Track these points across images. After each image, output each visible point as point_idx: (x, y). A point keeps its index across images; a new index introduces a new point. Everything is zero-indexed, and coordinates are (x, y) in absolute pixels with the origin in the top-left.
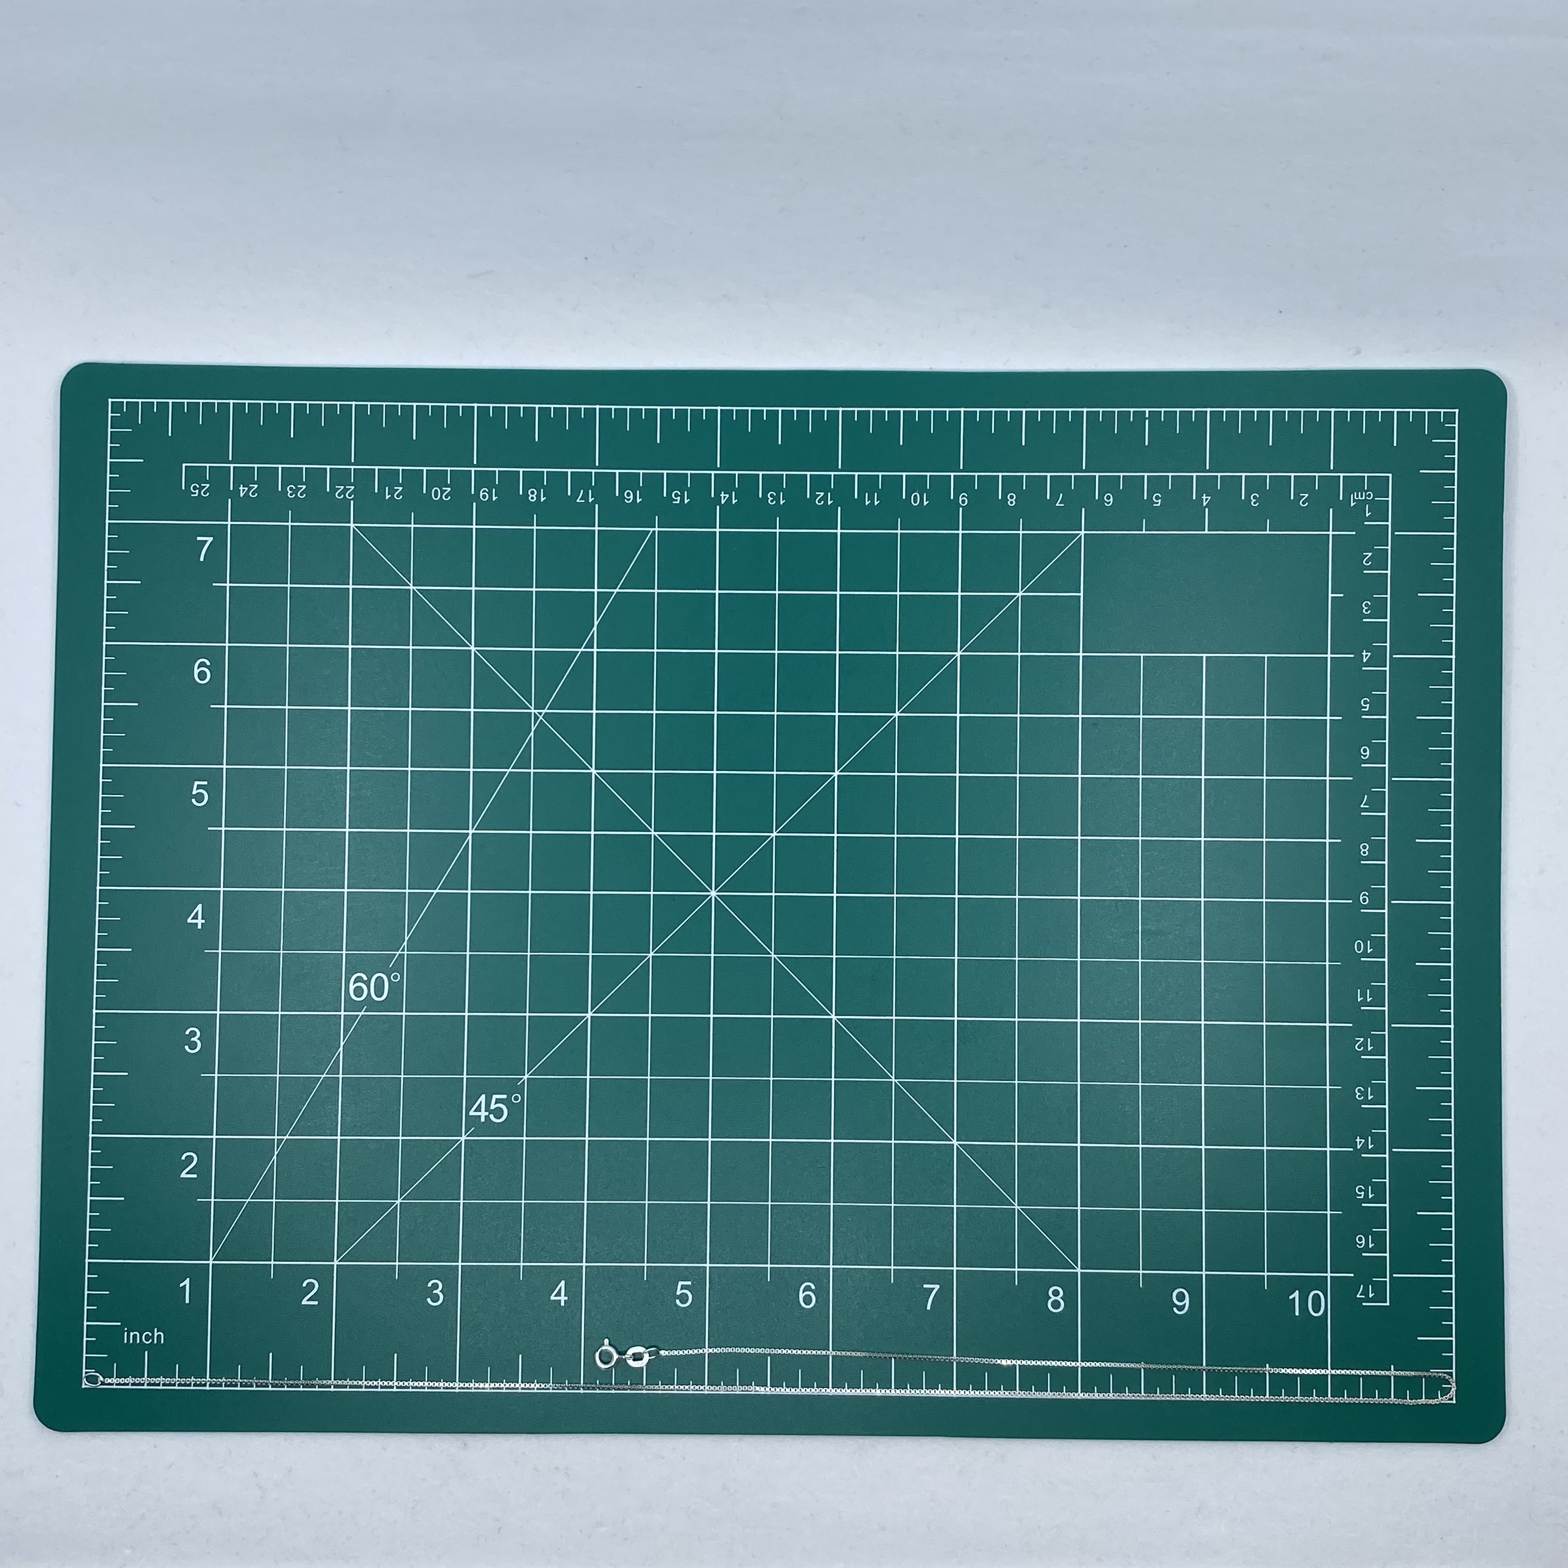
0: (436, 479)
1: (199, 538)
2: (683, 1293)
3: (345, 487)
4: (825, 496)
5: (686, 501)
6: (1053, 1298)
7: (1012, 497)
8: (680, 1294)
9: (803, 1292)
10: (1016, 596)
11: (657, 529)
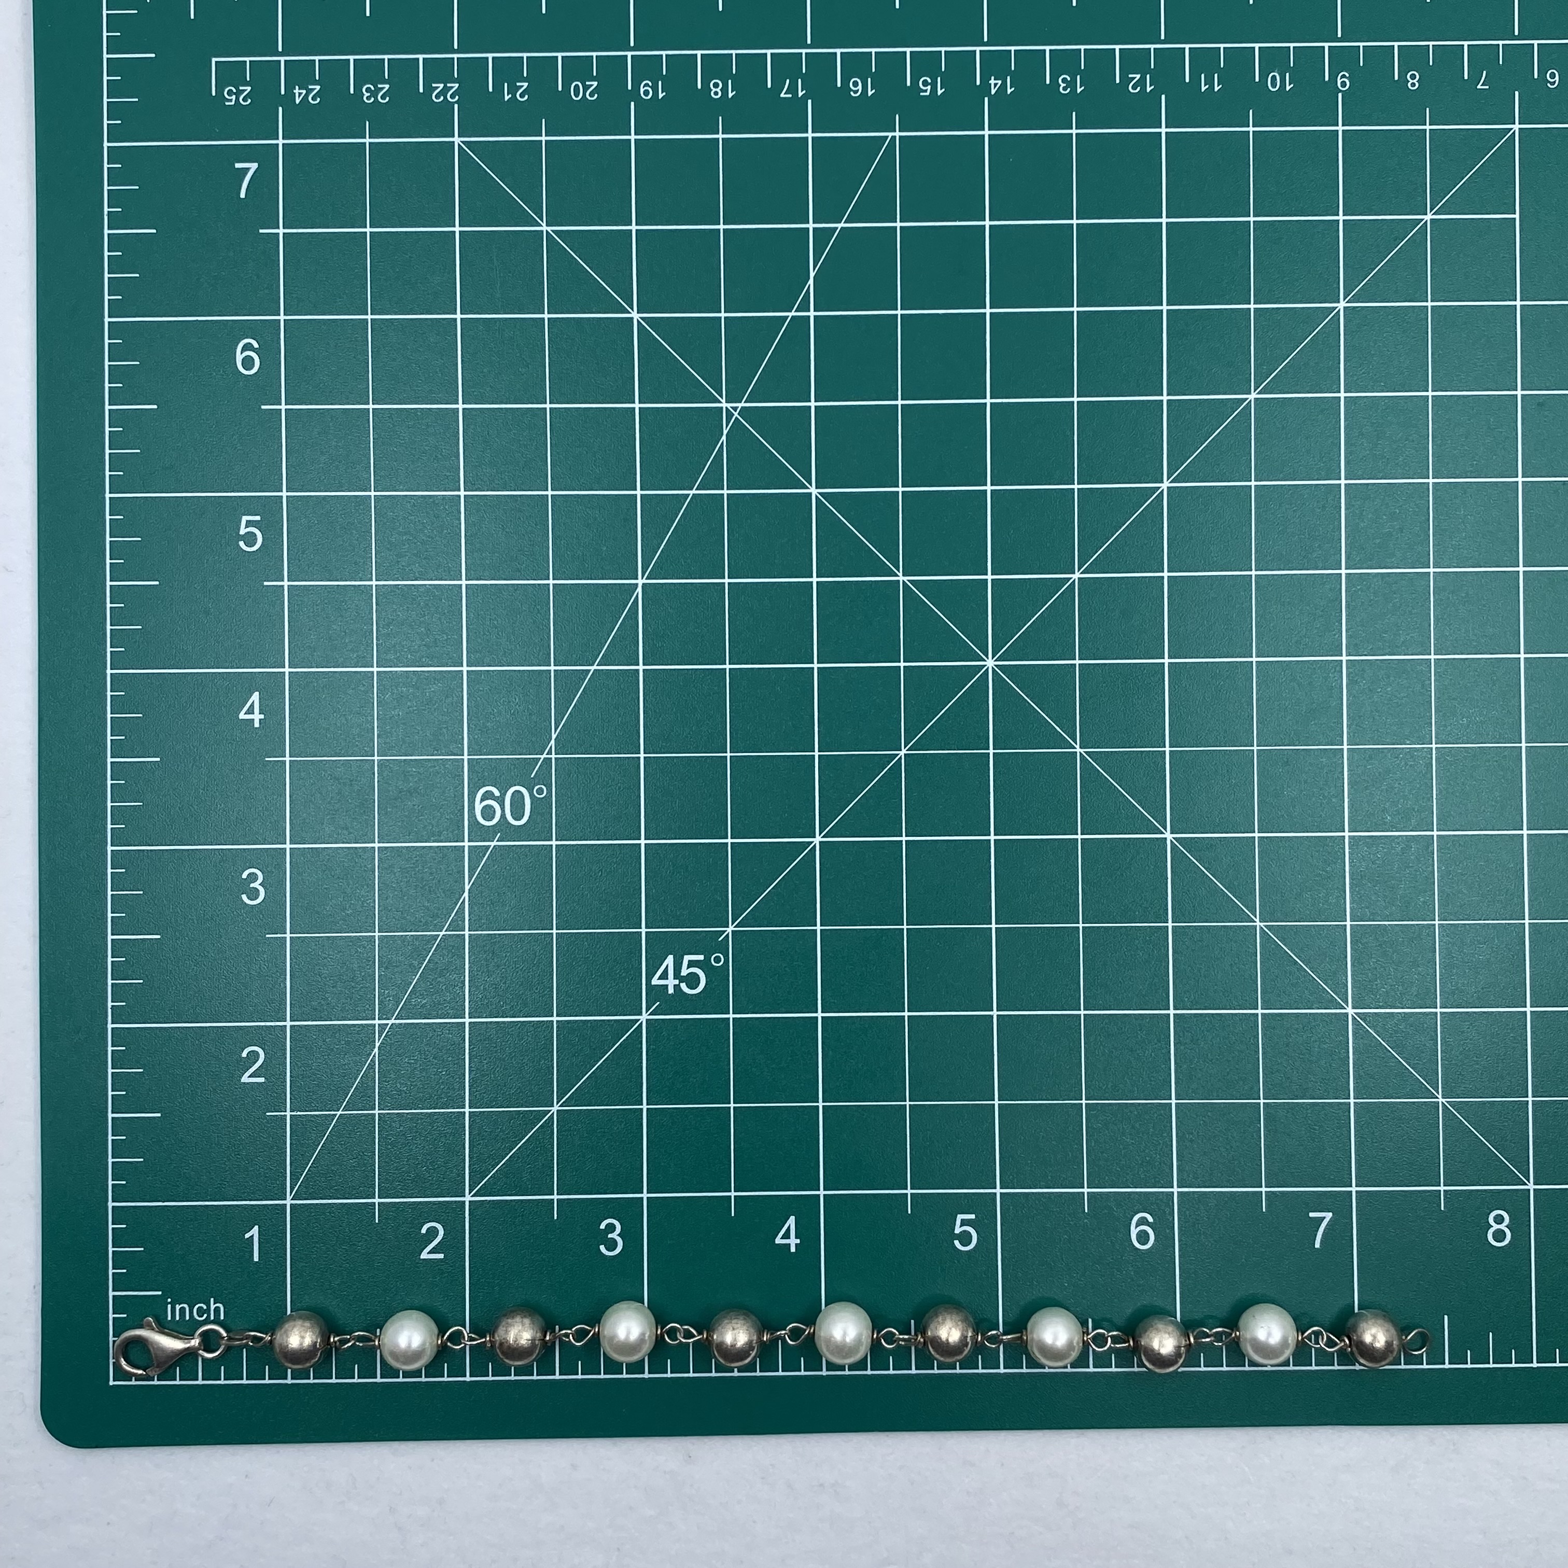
0: (577, 70)
1: (238, 165)
2: (965, 1231)
3: (445, 86)
4: (1143, 79)
5: (940, 92)
6: (1496, 1227)
7: (1413, 77)
8: (961, 1232)
9: (1137, 1226)
10: (1423, 220)
11: (897, 134)
